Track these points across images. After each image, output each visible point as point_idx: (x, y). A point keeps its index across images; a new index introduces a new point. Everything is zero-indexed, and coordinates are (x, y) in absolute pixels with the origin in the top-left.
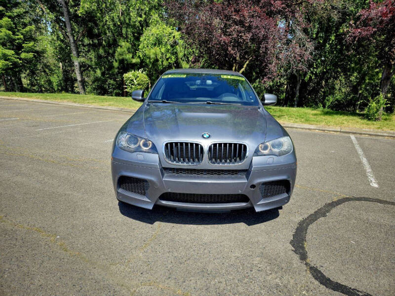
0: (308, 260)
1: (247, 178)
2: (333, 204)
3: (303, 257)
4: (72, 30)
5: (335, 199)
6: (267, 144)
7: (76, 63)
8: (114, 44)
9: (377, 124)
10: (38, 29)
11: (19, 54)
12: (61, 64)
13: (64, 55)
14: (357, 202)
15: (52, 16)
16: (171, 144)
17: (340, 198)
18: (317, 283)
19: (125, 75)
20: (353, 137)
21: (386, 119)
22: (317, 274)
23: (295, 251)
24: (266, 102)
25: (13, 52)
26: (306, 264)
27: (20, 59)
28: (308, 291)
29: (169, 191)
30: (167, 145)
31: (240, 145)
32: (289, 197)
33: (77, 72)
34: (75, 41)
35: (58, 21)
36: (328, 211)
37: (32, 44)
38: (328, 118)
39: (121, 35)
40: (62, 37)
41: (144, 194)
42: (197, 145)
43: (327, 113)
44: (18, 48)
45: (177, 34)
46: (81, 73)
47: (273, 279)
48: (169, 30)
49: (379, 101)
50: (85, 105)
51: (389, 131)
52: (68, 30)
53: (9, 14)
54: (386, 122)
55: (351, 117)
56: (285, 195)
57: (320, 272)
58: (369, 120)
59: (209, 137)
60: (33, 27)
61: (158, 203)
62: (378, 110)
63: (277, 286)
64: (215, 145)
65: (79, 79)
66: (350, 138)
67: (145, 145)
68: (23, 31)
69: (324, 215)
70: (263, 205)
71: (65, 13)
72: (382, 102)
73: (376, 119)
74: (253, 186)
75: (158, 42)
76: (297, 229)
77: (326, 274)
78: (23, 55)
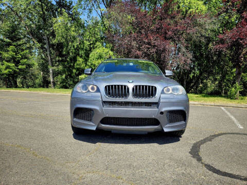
0: (203, 161)
1: (158, 108)
2: (215, 136)
3: (199, 159)
4: (51, 53)
5: (217, 133)
6: (169, 87)
7: (51, 72)
8: (74, 59)
9: (237, 101)
10: (31, 52)
11: (17, 66)
12: (42, 73)
13: (44, 67)
14: (232, 135)
15: (39, 45)
16: (109, 86)
17: (220, 133)
18: (210, 172)
19: (80, 77)
20: (222, 108)
21: (242, 99)
22: (210, 168)
23: (194, 157)
24: (166, 74)
25: (14, 65)
26: (202, 163)
27: (18, 69)
28: (205, 176)
29: (107, 116)
30: (106, 87)
31: (152, 87)
32: (186, 124)
33: (51, 77)
34: (51, 59)
35: (42, 47)
36: (212, 139)
37: (26, 60)
38: (206, 98)
39: (79, 55)
40: (44, 57)
41: (91, 120)
42: (125, 86)
43: (204, 96)
44: (17, 63)
45: (111, 53)
46: (53, 78)
47: (180, 170)
48: (106, 50)
49: (236, 87)
50: (55, 94)
51: (245, 104)
52: (48, 53)
53: (15, 43)
54: (242, 101)
55: (220, 98)
56: (183, 122)
57: (212, 167)
58: (231, 99)
59: (133, 82)
60: (27, 51)
61: (100, 126)
62: (236, 93)
63: (183, 173)
64: (136, 86)
65: (52, 80)
66: (221, 108)
67: (93, 89)
68: (22, 53)
69: (210, 140)
70: (169, 127)
71: (47, 44)
72: (238, 87)
73: (236, 99)
74: (162, 113)
75: (100, 57)
76: (193, 147)
77: (217, 168)
78: (20, 67)
